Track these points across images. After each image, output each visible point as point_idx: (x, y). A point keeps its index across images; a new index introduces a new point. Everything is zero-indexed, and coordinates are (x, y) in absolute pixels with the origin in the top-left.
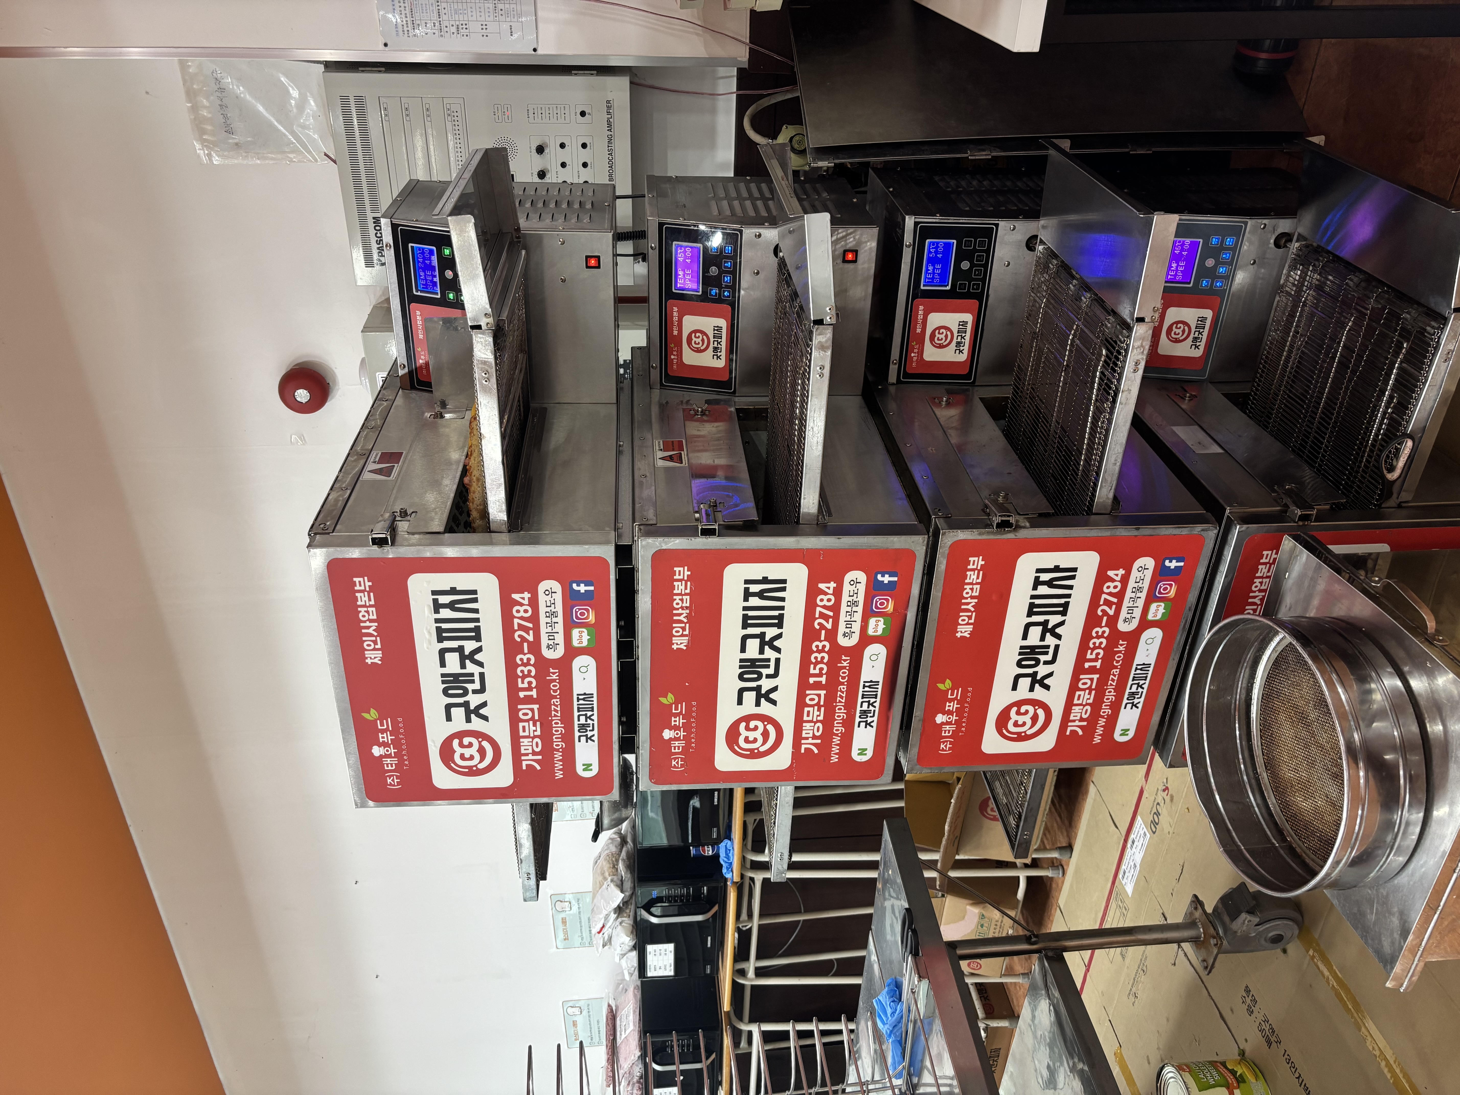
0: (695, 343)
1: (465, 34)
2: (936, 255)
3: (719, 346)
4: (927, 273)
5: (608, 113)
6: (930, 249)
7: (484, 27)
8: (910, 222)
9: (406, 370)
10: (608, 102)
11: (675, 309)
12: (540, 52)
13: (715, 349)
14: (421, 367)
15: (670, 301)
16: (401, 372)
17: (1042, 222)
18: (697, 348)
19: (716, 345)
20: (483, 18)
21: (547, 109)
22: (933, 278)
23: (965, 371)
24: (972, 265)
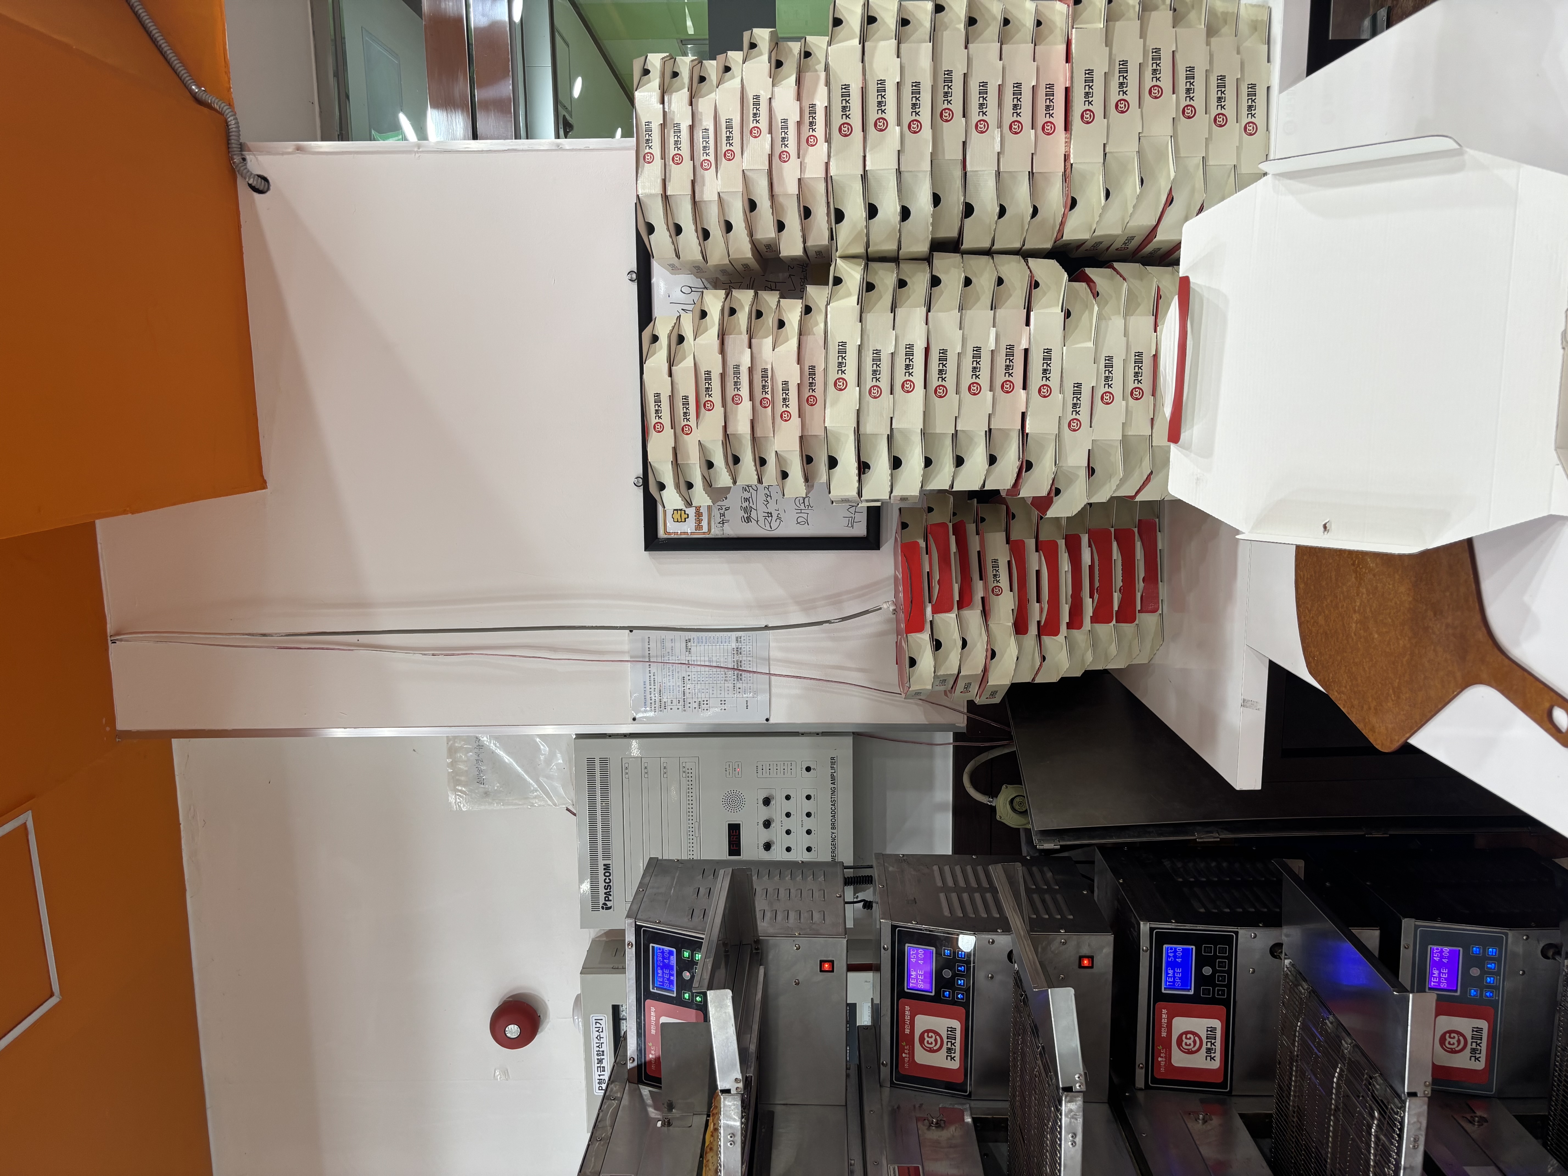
0: (928, 1042)
1: (706, 708)
2: (1175, 959)
3: (953, 1047)
4: (1167, 976)
5: (832, 768)
6: (1168, 953)
7: (723, 702)
8: (1145, 927)
9: (635, 1063)
10: (832, 758)
11: (907, 1008)
12: (771, 721)
13: (949, 1050)
14: (650, 1061)
15: (902, 1000)
16: (630, 1065)
17: (1286, 930)
18: (930, 1048)
19: (949, 1046)
20: (722, 695)
21: (775, 765)
22: (1174, 982)
23: (1220, 1080)
24: (1215, 971)
